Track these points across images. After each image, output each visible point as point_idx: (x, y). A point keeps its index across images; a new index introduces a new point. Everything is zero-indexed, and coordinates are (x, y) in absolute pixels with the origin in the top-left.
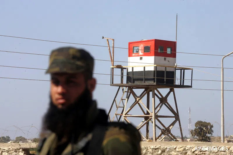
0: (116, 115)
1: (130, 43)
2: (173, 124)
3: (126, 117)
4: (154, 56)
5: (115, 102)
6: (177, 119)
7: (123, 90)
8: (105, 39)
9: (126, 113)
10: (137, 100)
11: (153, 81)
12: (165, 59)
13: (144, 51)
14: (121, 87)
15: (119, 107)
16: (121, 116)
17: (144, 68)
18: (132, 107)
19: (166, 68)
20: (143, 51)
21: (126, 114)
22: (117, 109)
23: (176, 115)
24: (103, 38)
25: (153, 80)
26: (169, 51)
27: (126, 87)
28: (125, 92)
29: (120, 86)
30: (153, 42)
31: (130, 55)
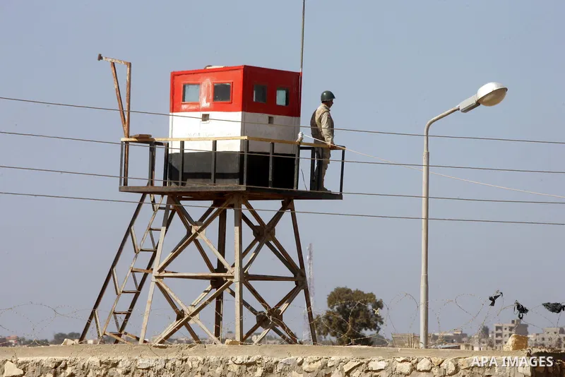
0: (132, 271)
1: (175, 75)
2: (290, 297)
3: (163, 277)
4: (242, 111)
5: (130, 236)
6: (300, 283)
7: (153, 202)
8: (106, 62)
9: (160, 266)
10: (193, 231)
11: (237, 181)
12: (270, 120)
13: (215, 99)
14: (148, 195)
15: (142, 250)
16: (146, 275)
17: (215, 143)
18: (177, 252)
19: (273, 144)
20: (211, 97)
21: (160, 271)
22: (136, 257)
23: (298, 275)
24: (100, 58)
25: (239, 176)
26: (281, 98)
27: (163, 194)
28: (160, 208)
29: (144, 194)
30: (240, 74)
31: (175, 108)
